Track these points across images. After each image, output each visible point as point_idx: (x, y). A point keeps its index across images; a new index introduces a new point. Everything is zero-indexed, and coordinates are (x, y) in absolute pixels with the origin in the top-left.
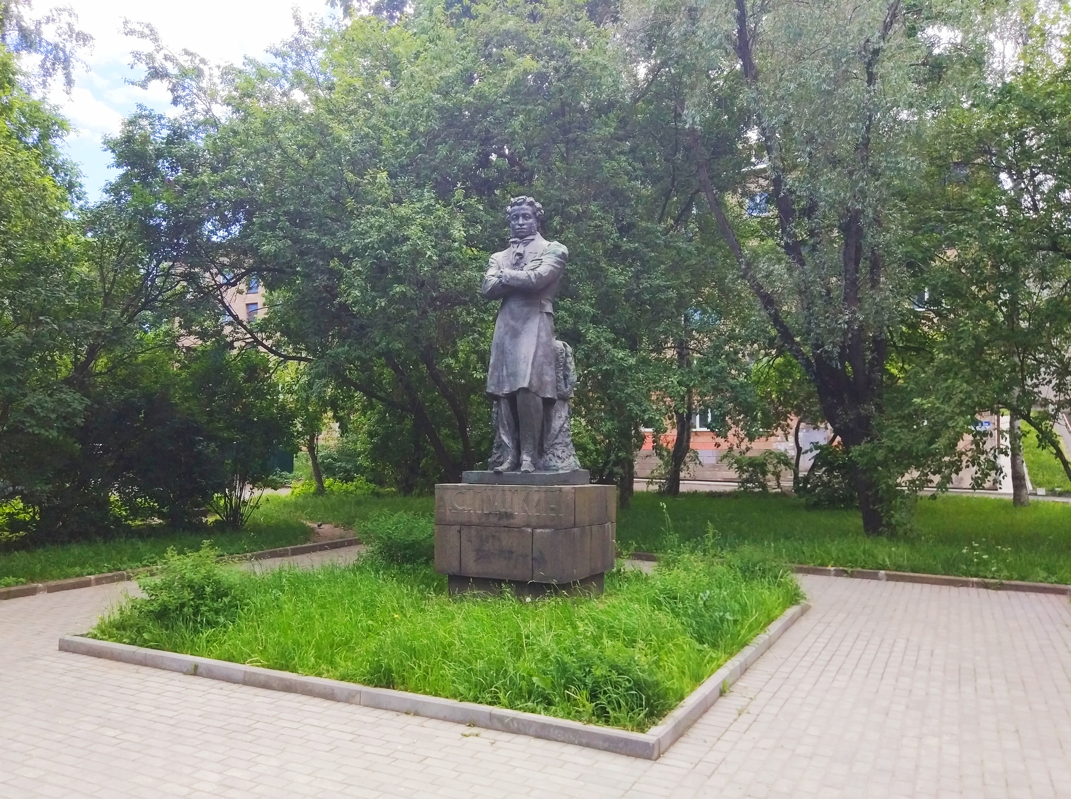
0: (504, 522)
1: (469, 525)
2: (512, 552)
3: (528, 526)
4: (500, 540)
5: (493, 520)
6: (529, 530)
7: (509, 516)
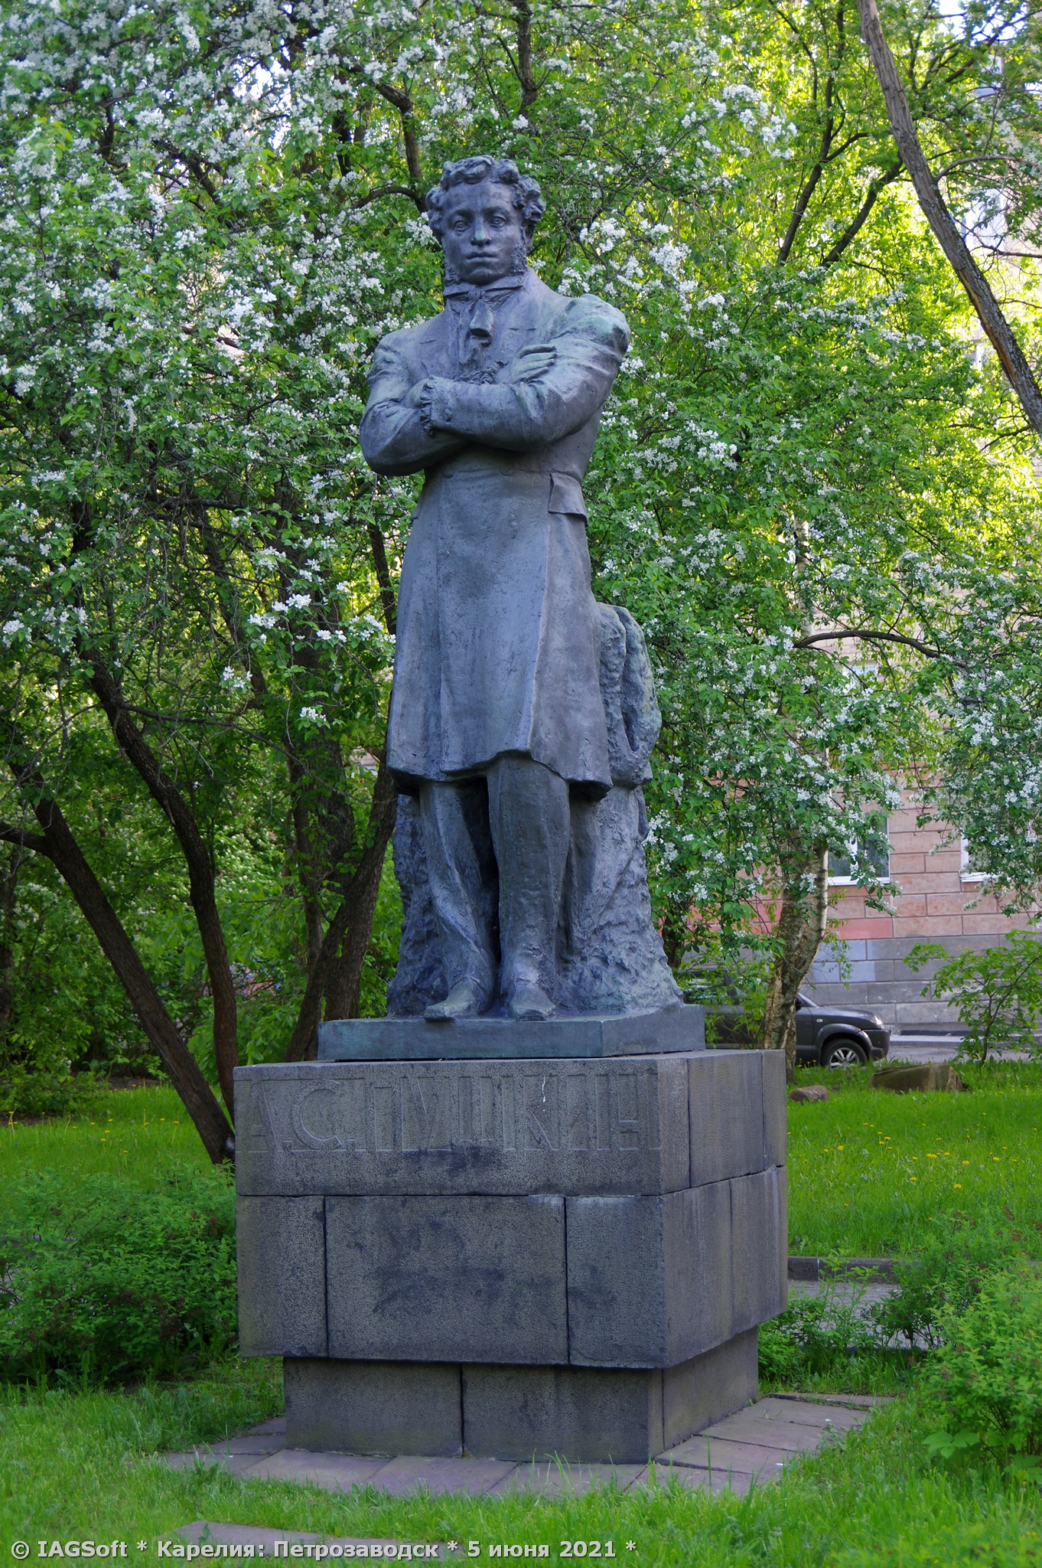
0: (470, 1178)
1: (354, 1195)
2: (500, 1276)
3: (550, 1188)
4: (457, 1239)
5: (432, 1173)
6: (555, 1201)
7: (480, 1157)
